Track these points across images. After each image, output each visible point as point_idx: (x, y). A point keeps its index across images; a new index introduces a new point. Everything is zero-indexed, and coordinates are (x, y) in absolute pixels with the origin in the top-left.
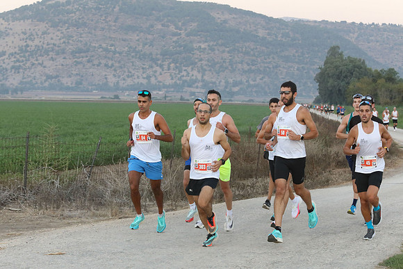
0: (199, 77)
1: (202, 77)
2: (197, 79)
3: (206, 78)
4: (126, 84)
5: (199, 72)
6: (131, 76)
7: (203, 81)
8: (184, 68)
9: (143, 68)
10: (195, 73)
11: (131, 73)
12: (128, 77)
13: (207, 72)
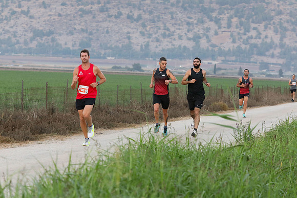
0: (277, 39)
1: (281, 40)
2: (272, 42)
3: (287, 41)
4: (160, 48)
5: (276, 32)
6: (169, 36)
7: (282, 46)
8: (253, 25)
9: (188, 24)
10: (270, 33)
11: (168, 30)
12: (164, 36)
13: (288, 33)
